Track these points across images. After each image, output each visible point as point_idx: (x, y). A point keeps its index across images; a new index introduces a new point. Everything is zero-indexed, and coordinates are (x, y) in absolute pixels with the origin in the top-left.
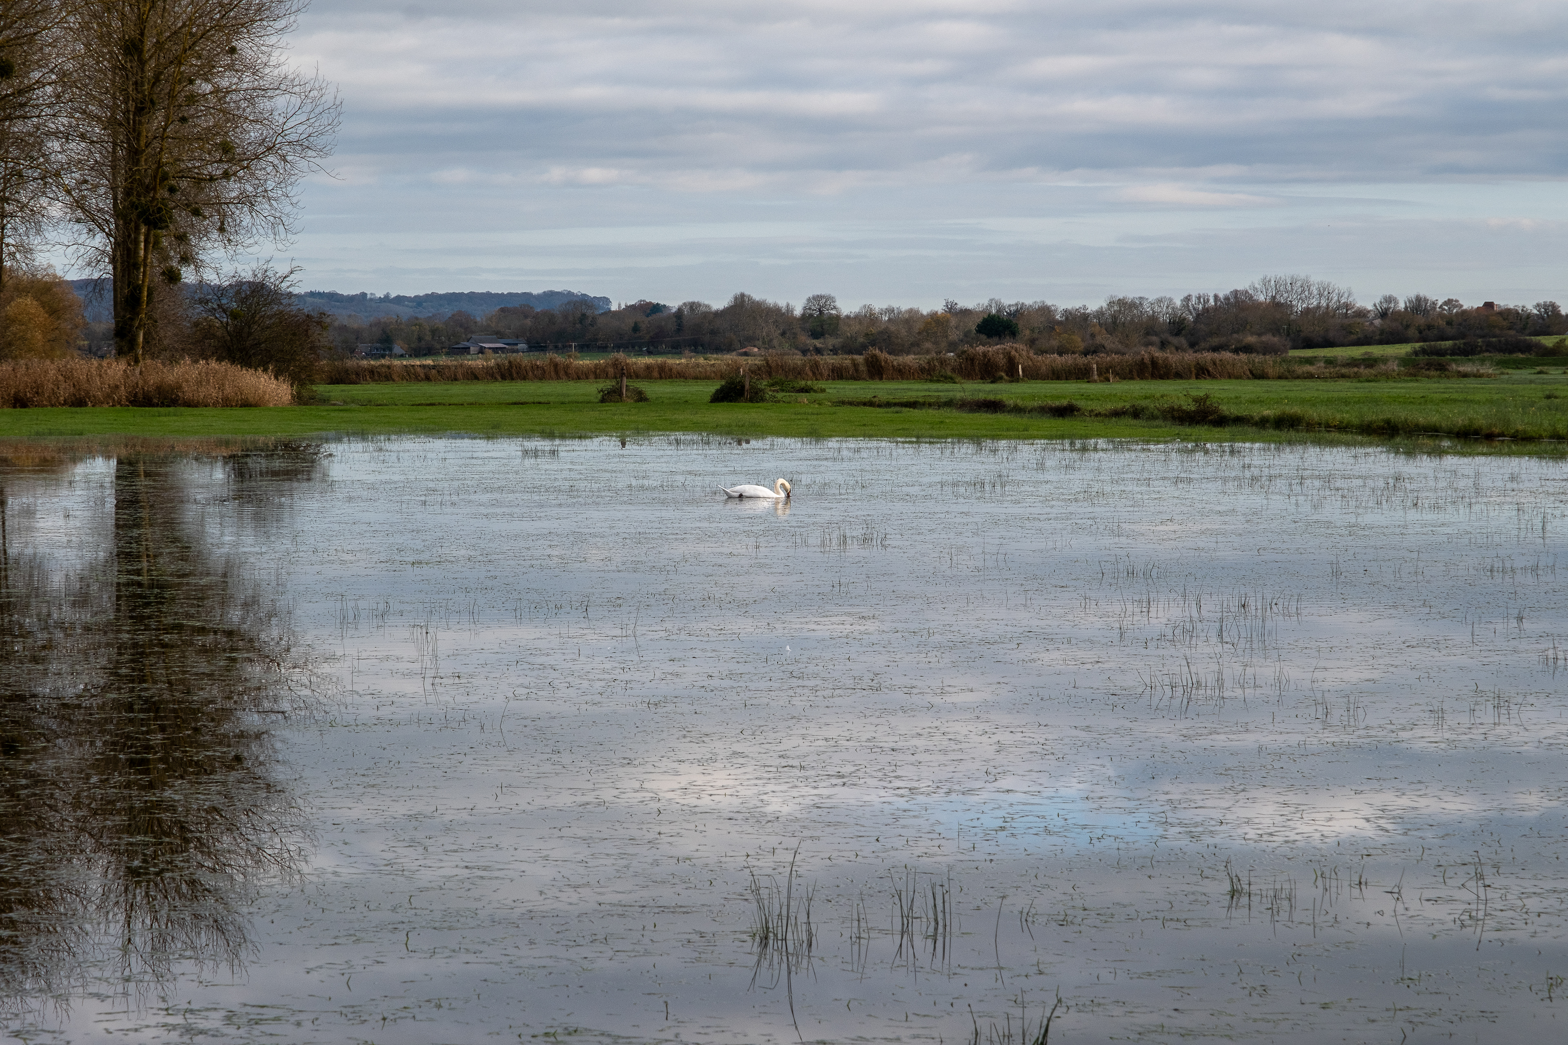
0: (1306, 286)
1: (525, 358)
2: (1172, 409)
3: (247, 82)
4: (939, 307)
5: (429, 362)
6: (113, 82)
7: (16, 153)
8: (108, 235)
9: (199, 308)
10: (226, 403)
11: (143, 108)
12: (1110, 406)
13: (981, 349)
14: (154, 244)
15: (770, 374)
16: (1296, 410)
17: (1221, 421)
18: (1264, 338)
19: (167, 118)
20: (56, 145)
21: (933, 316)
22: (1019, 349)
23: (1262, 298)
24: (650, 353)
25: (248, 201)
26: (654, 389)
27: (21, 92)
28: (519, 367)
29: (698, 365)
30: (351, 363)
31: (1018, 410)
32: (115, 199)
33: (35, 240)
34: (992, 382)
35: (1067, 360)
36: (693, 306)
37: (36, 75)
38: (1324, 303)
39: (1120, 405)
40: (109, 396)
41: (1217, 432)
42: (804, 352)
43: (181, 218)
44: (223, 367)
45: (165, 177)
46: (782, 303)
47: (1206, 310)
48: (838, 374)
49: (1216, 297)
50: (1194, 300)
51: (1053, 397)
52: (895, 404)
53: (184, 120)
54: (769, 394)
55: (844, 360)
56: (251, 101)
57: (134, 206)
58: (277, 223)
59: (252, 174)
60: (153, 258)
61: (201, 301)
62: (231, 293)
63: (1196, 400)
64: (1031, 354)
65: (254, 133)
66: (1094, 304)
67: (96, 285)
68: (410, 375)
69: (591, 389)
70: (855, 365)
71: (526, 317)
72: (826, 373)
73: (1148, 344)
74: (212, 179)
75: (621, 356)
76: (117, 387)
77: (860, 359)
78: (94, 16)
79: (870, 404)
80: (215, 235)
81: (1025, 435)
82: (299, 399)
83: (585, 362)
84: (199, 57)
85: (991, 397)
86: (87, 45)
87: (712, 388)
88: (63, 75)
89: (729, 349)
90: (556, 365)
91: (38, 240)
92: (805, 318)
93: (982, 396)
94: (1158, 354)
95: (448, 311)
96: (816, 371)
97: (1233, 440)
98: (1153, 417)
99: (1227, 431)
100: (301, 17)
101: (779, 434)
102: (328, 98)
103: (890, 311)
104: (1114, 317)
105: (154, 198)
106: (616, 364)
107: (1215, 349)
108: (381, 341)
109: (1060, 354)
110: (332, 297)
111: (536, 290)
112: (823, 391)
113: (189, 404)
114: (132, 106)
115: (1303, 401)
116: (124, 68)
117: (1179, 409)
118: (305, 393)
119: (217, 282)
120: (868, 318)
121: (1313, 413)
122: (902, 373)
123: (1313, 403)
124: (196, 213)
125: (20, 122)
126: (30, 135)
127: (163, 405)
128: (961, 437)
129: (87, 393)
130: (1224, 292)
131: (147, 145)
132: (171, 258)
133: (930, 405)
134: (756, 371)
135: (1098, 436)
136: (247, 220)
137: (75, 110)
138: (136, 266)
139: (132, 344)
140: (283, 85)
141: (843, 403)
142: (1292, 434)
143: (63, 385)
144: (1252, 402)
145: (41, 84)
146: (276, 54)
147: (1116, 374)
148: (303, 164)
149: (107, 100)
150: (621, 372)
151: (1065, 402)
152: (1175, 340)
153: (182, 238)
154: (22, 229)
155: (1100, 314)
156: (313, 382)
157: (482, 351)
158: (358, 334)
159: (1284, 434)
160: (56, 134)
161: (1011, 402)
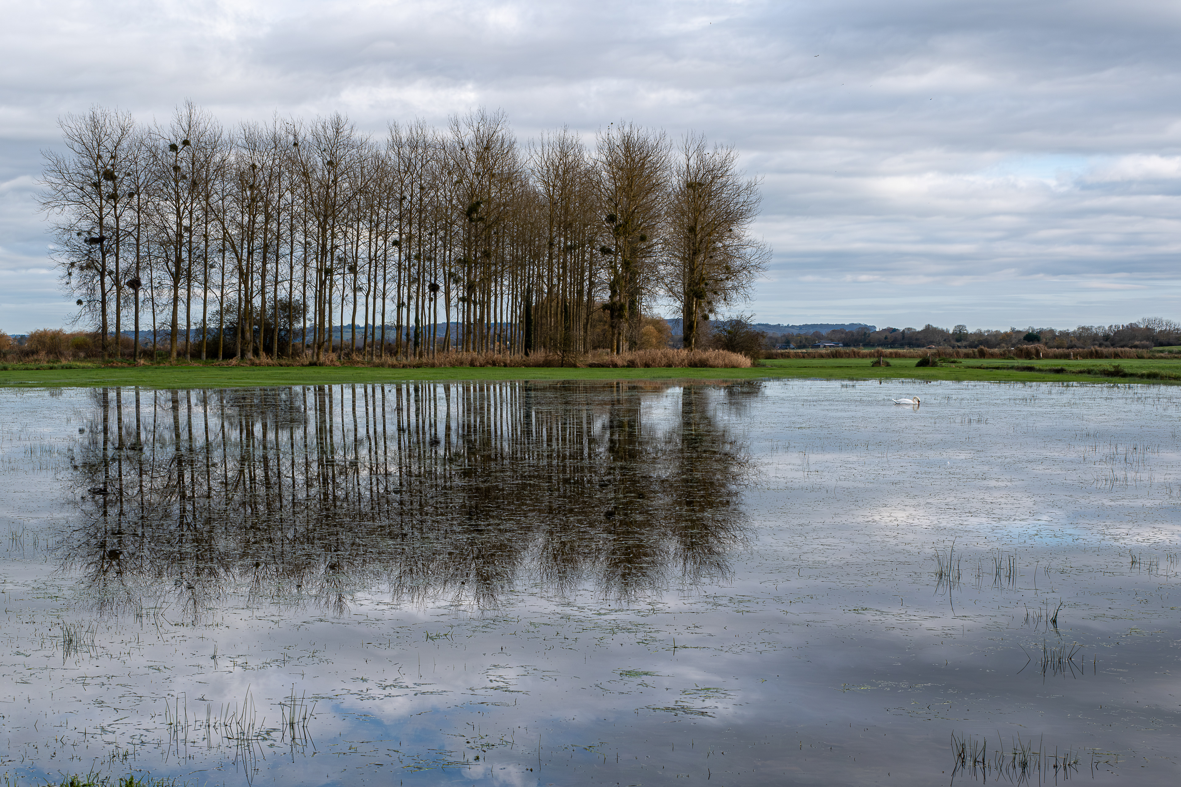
0: (1161, 321)
1: (841, 349)
2: (1104, 370)
3: (736, 242)
4: (1008, 330)
5: (804, 351)
6: (684, 243)
7: (647, 271)
8: (681, 302)
9: (716, 330)
10: (726, 366)
11: (696, 253)
12: (1078, 369)
13: (1025, 346)
14: (699, 305)
15: (939, 356)
16: (1156, 371)
17: (1125, 375)
18: (1142, 342)
19: (705, 257)
20: (662, 267)
21: (1006, 333)
22: (1041, 346)
23: (1142, 326)
24: (891, 348)
25: (735, 288)
26: (893, 361)
27: (649, 247)
28: (840, 353)
29: (910, 352)
30: (774, 351)
31: (1040, 370)
32: (684, 288)
33: (654, 304)
34: (1030, 359)
35: (1060, 351)
36: (909, 329)
37: (655, 240)
38: (1168, 328)
39: (1082, 369)
40: (681, 363)
41: (1122, 379)
42: (953, 347)
43: (709, 295)
44: (725, 352)
45: (704, 279)
46: (945, 329)
47: (1118, 331)
48: (967, 356)
49: (1123, 326)
50: (1114, 327)
51: (1055, 365)
52: (990, 368)
53: (711, 257)
54: (939, 364)
55: (969, 351)
56: (737, 250)
57: (691, 290)
58: (746, 297)
59: (737, 278)
60: (698, 311)
61: (716, 327)
62: (728, 324)
63: (1114, 367)
64: (1046, 349)
65: (738, 262)
66: (1072, 329)
67: (677, 321)
68: (797, 356)
69: (868, 361)
70: (974, 352)
71: (842, 333)
72: (962, 355)
73: (1094, 345)
74: (722, 280)
75: (880, 348)
76: (684, 360)
77: (976, 350)
78: (677, 217)
79: (980, 368)
80: (722, 301)
81: (1044, 380)
82: (754, 365)
83: (866, 351)
84: (718, 233)
85: (1030, 365)
86: (675, 229)
87: (917, 361)
88: (665, 240)
89: (923, 346)
90: (854, 352)
91: (655, 303)
92: (954, 334)
93: (1025, 365)
94: (1098, 349)
95: (812, 331)
96: (958, 355)
97: (1130, 383)
98: (1096, 373)
99: (1127, 379)
100: (757, 217)
101: (943, 380)
102: (767, 249)
103: (988, 331)
104: (1080, 334)
105: (699, 288)
106: (878, 352)
107: (1122, 347)
108: (786, 343)
109: (1058, 348)
110: (767, 325)
111: (847, 323)
112: (961, 362)
113: (711, 366)
114: (691, 252)
115: (1159, 368)
116: (689, 237)
117: (1107, 370)
118: (756, 363)
119: (723, 320)
120: (979, 334)
121: (1163, 372)
122: (993, 356)
123: (1163, 368)
124: (716, 293)
125: (648, 259)
126: (652, 263)
127: (701, 367)
128: (1017, 381)
129: (673, 362)
130: (1126, 323)
131: (697, 267)
132: (705, 311)
133: (1004, 368)
134: (934, 355)
135: (1074, 381)
136: (735, 296)
137: (670, 254)
138: (692, 314)
139: (690, 344)
140: (750, 244)
141: (969, 367)
142: (1155, 381)
143: (663, 359)
144: (1137, 368)
145: (656, 243)
146: (747, 231)
147: (1081, 356)
148: (757, 274)
149: (682, 249)
150: (880, 355)
151: (1060, 368)
152: (1106, 343)
153: (710, 303)
154: (649, 300)
155: (1074, 332)
156: (759, 358)
157: (825, 346)
158: (776, 340)
159: (1151, 381)
160: (662, 263)
161: (1038, 368)
